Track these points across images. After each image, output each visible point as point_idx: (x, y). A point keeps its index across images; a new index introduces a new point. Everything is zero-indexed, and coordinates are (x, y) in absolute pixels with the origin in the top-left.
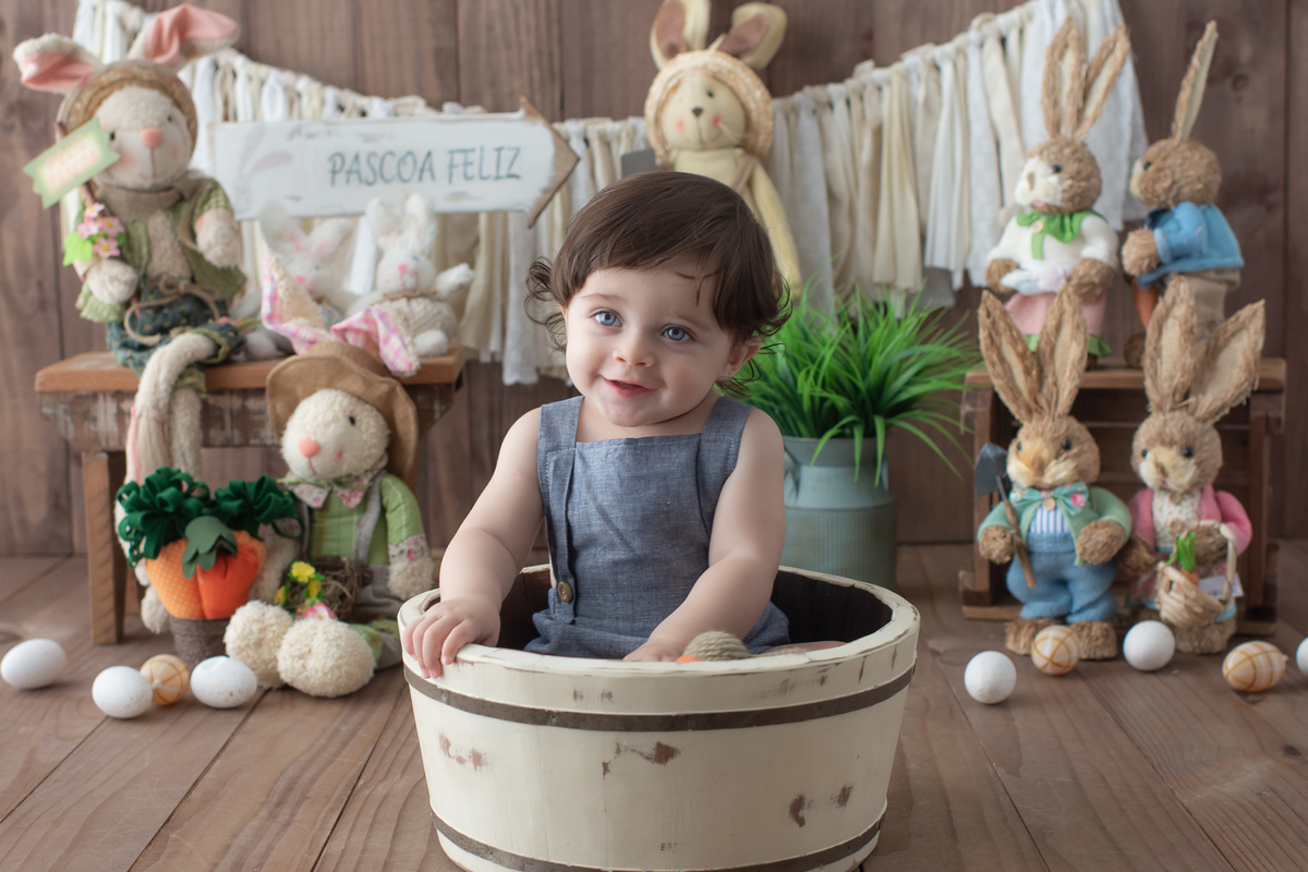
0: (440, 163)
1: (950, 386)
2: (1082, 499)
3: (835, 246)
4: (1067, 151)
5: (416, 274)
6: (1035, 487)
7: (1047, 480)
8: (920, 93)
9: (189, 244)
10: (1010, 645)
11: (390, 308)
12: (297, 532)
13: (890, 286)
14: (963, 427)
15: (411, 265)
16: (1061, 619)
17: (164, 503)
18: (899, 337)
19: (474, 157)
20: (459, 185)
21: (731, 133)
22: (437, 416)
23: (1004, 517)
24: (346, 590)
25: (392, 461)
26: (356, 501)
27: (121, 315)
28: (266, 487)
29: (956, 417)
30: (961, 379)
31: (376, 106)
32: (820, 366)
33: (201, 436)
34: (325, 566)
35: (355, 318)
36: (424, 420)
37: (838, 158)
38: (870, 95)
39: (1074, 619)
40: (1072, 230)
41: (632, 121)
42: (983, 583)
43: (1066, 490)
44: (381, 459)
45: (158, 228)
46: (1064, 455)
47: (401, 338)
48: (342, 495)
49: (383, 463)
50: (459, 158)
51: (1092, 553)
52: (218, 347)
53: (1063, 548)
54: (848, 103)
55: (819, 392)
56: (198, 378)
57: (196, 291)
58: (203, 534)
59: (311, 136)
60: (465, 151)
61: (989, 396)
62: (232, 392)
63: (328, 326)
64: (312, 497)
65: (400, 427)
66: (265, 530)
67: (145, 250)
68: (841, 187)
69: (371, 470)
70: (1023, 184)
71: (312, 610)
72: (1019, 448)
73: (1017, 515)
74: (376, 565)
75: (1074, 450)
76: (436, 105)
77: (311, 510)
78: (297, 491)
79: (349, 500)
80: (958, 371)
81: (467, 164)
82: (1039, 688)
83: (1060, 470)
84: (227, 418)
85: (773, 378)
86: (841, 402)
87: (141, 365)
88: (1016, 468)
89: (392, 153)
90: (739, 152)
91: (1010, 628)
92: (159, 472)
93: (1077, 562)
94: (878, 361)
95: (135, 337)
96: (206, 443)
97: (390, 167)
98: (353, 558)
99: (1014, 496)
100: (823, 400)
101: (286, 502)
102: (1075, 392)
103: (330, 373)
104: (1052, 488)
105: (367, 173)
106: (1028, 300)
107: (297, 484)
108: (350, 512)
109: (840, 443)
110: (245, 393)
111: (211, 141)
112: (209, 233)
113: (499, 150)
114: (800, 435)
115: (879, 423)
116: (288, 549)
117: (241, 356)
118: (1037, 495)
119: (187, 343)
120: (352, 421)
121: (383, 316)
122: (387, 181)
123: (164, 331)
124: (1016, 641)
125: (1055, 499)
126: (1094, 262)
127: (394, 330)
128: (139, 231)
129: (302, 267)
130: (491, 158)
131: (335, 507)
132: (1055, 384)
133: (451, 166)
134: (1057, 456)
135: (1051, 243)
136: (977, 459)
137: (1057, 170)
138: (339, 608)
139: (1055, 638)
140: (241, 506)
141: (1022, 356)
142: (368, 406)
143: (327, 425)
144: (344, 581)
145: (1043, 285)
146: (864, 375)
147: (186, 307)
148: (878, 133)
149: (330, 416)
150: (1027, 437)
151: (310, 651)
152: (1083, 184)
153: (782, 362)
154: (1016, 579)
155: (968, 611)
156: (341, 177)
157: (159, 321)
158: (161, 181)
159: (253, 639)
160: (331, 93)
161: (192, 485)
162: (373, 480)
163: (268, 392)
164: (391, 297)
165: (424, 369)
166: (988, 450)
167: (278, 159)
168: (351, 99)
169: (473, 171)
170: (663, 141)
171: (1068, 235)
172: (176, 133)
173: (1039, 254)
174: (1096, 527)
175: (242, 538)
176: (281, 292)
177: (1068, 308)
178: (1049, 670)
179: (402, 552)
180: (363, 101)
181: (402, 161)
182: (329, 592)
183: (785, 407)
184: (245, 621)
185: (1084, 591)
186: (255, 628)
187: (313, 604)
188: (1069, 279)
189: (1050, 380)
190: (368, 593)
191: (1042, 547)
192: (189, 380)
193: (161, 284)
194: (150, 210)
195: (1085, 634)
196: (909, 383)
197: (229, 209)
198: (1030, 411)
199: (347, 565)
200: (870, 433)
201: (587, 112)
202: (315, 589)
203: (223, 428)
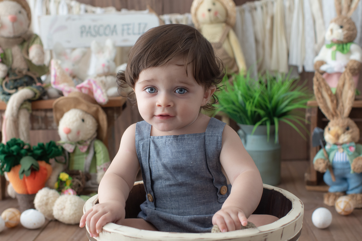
0: (119, 29)
1: (302, 107)
2: (353, 149)
3: (258, 57)
4: (345, 21)
5: (108, 67)
6: (336, 144)
7: (340, 141)
8: (287, 4)
9: (26, 57)
10: (326, 202)
11: (98, 80)
12: (64, 161)
13: (276, 71)
14: (306, 122)
15: (107, 64)
16: (345, 193)
17: (13, 152)
18: (283, 89)
19: (131, 27)
20: (126, 37)
21: (221, 17)
22: (115, 118)
23: (323, 155)
24: (80, 183)
25: (99, 135)
26: (85, 149)
27: (2, 82)
28: (52, 145)
29: (304, 117)
30: (306, 104)
31: (98, 10)
32: (254, 99)
33: (30, 126)
34: (73, 174)
35: (85, 83)
36: (110, 120)
37: (259, 27)
38: (270, 5)
39: (350, 193)
40: (347, 49)
41: (187, 15)
42: (314, 178)
43: (348, 145)
44: (94, 134)
45: (16, 51)
46: (347, 132)
47: (101, 90)
48: (80, 148)
49: (95, 136)
50: (126, 27)
51: (358, 169)
52: (36, 94)
53: (346, 167)
54: (262, 8)
55: (254, 109)
56: (28, 105)
57: (30, 74)
58: (26, 163)
59: (74, 20)
60: (128, 25)
61: (316, 110)
62: (41, 110)
63: (75, 86)
64: (69, 148)
65: (101, 122)
66: (52, 161)
67: (10, 59)
68: (260, 37)
69: (91, 138)
70: (328, 33)
71: (67, 191)
72: (329, 129)
73: (328, 154)
74: (92, 173)
75: (350, 130)
76: (119, 10)
77: (69, 153)
78: (64, 146)
79: (82, 149)
80: (304, 101)
81: (128, 29)
82: (340, 221)
83: (345, 138)
84: (40, 120)
85: (237, 104)
86: (262, 112)
87: (7, 100)
88: (328, 137)
89: (102, 26)
90: (224, 25)
91: (326, 195)
92: (12, 140)
93: (352, 172)
94: (276, 97)
95: (7, 91)
96: (33, 129)
97: (102, 30)
98: (84, 171)
99: (327, 147)
100: (255, 112)
101: (59, 151)
102: (350, 109)
103: (75, 103)
104: (342, 144)
105: (93, 33)
106: (330, 75)
107: (64, 143)
108: (83, 154)
109: (262, 128)
110: (46, 110)
111: (39, 22)
112: (33, 53)
113: (140, 24)
114: (246, 124)
115: (276, 120)
116: (61, 167)
117: (46, 97)
118: (336, 147)
119: (24, 92)
120: (83, 120)
121: (95, 82)
122: (100, 35)
123: (16, 88)
124: (328, 201)
125: (343, 148)
126: (355, 61)
127: (98, 87)
128: (8, 52)
129: (68, 65)
130: (137, 27)
131: (77, 152)
132: (343, 106)
133: (123, 30)
134: (344, 132)
135: (339, 55)
136: (312, 134)
137: (341, 27)
138: (78, 189)
139: (345, 202)
140: (42, 153)
141: (331, 95)
142: (89, 116)
143: (73, 122)
144: (80, 179)
145: (336, 70)
146: (270, 102)
147: (26, 80)
148: (272, 18)
149: (75, 119)
150: (333, 125)
151: (64, 208)
152: (351, 32)
153: (240, 98)
154: (327, 178)
155: (308, 188)
156: (84, 34)
157: (16, 84)
158: (17, 34)
159: (44, 202)
160: (83, 6)
161: (24, 145)
162: (91, 142)
163: (54, 110)
164: (99, 75)
165: (110, 102)
166: (317, 130)
167: (62, 28)
168: (90, 8)
169: (130, 31)
170: (197, 21)
171: (345, 51)
172: (23, 17)
173: (334, 58)
174: (359, 159)
175: (42, 164)
176: (58, 74)
177: (347, 78)
178: (343, 213)
179: (101, 169)
180: (94, 9)
181: (106, 28)
182: (75, 183)
183: (242, 114)
184: (42, 195)
185: (353, 183)
186: (45, 198)
187: (67, 189)
188: (346, 67)
189: (340, 104)
190: (89, 183)
191: (338, 166)
192: (25, 106)
193: (17, 72)
194: (13, 45)
195: (355, 198)
196: (287, 106)
197: (41, 45)
198: (333, 116)
199: (81, 174)
200: (273, 123)
201: (171, 12)
202: (68, 183)
203: (38, 123)
